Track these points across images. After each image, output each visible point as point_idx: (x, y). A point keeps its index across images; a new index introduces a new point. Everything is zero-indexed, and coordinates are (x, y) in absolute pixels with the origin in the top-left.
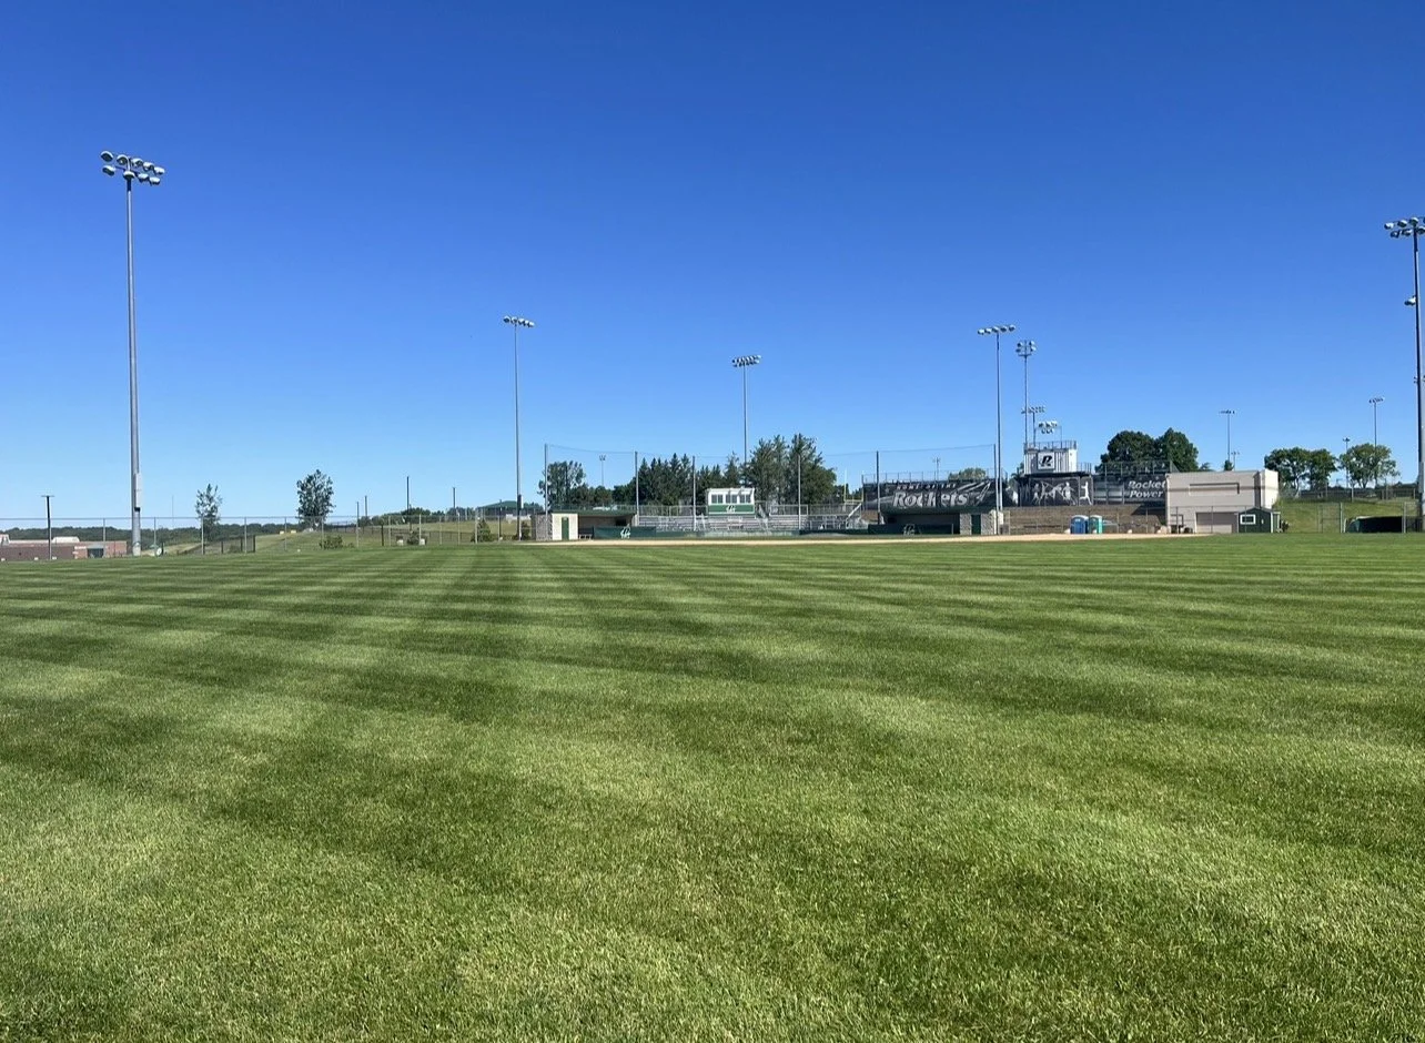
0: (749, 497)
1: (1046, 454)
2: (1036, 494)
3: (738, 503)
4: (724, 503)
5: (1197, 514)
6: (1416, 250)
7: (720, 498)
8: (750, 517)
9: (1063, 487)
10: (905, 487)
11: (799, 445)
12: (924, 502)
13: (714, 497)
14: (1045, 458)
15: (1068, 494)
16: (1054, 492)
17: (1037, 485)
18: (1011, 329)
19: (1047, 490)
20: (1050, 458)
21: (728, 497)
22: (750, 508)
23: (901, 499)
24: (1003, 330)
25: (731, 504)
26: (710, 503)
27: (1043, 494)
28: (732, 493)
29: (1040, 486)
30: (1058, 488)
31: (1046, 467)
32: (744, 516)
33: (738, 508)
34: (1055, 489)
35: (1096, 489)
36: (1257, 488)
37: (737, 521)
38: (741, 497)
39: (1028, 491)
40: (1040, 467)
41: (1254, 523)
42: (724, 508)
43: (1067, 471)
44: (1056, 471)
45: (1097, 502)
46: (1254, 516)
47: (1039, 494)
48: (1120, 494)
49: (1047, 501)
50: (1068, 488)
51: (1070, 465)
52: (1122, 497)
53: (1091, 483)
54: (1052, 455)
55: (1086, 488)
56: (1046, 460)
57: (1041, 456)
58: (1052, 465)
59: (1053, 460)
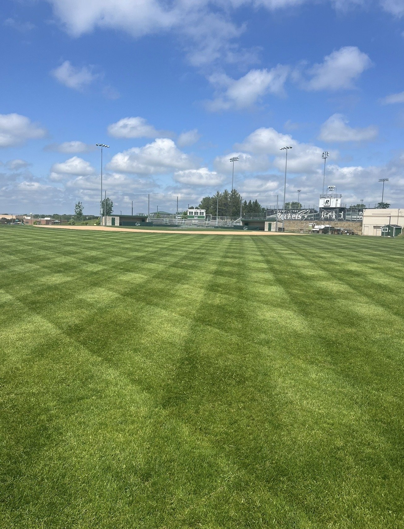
0: (203, 213)
2: (322, 216)
3: (199, 215)
4: (194, 215)
5: (374, 226)
7: (192, 212)
8: (202, 220)
9: (332, 213)
10: (280, 211)
11: (234, 192)
12: (287, 217)
13: (190, 212)
14: (327, 201)
15: (334, 216)
16: (328, 215)
17: (323, 212)
19: (326, 214)
20: (329, 201)
21: (195, 212)
22: (203, 217)
25: (196, 215)
26: (188, 215)
27: (325, 216)
28: (202, 211)
29: (324, 212)
30: (330, 214)
31: (327, 205)
32: (199, 220)
33: (199, 217)
35: (348, 215)
36: (398, 216)
37: (197, 222)
38: (200, 213)
39: (320, 214)
40: (325, 205)
41: (387, 231)
42: (193, 217)
43: (335, 207)
44: (330, 207)
45: (347, 220)
46: (388, 228)
47: (324, 216)
48: (356, 217)
49: (326, 219)
50: (334, 214)
51: (336, 204)
52: (357, 218)
53: (345, 212)
54: (329, 200)
55: (342, 214)
56: (327, 202)
57: (325, 200)
58: (329, 204)
59: (329, 202)
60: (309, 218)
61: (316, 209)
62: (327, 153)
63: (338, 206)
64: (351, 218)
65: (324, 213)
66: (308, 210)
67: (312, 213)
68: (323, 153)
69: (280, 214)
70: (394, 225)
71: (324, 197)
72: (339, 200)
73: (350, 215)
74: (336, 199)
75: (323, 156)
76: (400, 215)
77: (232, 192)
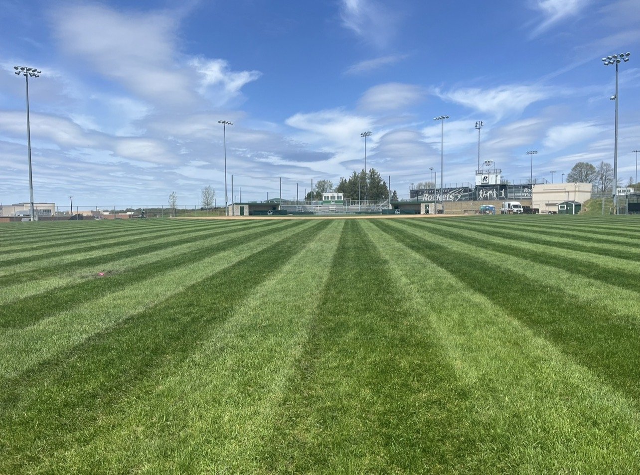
0: (341, 197)
1: (485, 176)
2: (481, 196)
3: (336, 199)
4: (330, 199)
5: (546, 204)
6: (617, 70)
7: (328, 197)
8: (340, 206)
9: (493, 191)
10: (428, 192)
11: (373, 173)
13: (325, 197)
15: (495, 195)
16: (488, 194)
17: (481, 191)
18: (447, 117)
19: (486, 193)
21: (331, 197)
22: (341, 202)
23: (426, 197)
24: (444, 118)
25: (333, 200)
26: (323, 199)
27: (484, 195)
28: (339, 195)
30: (490, 192)
31: (485, 182)
32: (337, 206)
33: (336, 202)
34: (489, 192)
35: (510, 192)
36: (575, 191)
37: (334, 208)
38: (338, 197)
39: (477, 193)
40: (482, 182)
41: (565, 209)
42: (329, 202)
43: (495, 184)
44: (489, 184)
45: (509, 199)
46: (566, 205)
47: (482, 195)
48: (520, 194)
49: (485, 199)
50: (495, 192)
51: (496, 181)
52: (521, 196)
53: (507, 189)
54: (488, 176)
55: (503, 192)
56: (485, 178)
57: (483, 177)
58: (488, 181)
59: (488, 178)
60: (464, 198)
61: (470, 187)
62: (480, 122)
63: (499, 183)
64: (515, 196)
65: (483, 191)
66: (460, 190)
67: (467, 192)
68: (477, 123)
69: (427, 195)
70: (573, 202)
71: (481, 173)
72: (499, 176)
73: (512, 192)
74: (495, 175)
75: (476, 126)
76: (577, 189)
77: (370, 171)
